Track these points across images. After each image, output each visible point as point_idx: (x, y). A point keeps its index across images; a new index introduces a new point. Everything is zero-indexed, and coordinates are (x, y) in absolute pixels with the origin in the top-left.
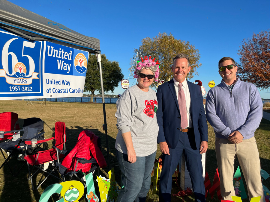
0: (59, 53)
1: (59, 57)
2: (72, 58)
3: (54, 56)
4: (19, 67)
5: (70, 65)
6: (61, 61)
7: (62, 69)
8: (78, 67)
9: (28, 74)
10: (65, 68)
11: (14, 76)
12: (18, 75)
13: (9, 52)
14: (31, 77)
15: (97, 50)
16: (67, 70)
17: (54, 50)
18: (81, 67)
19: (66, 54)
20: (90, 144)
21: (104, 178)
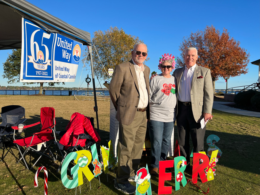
0: (64, 43)
1: (64, 47)
2: (72, 49)
3: (61, 46)
4: (40, 55)
5: (70, 54)
6: (65, 50)
7: (65, 58)
8: (75, 56)
9: (45, 61)
10: (67, 57)
11: (37, 62)
12: (40, 62)
13: (34, 42)
14: (46, 63)
15: (89, 43)
16: (68, 58)
17: (62, 41)
18: (77, 57)
19: (69, 45)
20: (84, 123)
21: (105, 147)
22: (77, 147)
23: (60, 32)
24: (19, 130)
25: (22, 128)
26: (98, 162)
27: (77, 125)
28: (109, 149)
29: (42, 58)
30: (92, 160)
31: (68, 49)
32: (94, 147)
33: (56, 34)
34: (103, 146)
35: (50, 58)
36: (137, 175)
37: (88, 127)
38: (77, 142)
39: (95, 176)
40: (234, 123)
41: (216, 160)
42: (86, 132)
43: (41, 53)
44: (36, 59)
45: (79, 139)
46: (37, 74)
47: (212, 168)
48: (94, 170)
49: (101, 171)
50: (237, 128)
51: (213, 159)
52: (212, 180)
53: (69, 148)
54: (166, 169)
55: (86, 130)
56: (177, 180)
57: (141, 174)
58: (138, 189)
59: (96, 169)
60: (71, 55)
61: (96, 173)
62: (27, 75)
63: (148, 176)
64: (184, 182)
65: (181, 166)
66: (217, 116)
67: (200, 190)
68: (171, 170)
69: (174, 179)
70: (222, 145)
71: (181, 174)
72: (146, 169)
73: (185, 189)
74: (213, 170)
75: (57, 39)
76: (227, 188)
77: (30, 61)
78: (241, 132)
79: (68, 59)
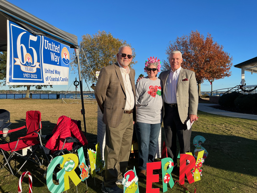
1: (52, 50)
2: (60, 51)
3: (49, 49)
4: (28, 57)
6: (53, 53)
8: (64, 59)
9: (33, 64)
11: (25, 65)
12: (27, 64)
13: (21, 44)
14: (35, 66)
17: (49, 44)
18: (66, 59)
19: (56, 48)
20: (71, 126)
21: (93, 150)
22: (64, 151)
23: (46, 34)
24: (4, 134)
25: (7, 132)
26: (85, 166)
27: (64, 128)
28: (96, 152)
29: (31, 61)
30: (79, 164)
31: (56, 51)
32: (81, 151)
33: (43, 36)
34: (90, 149)
35: (38, 61)
36: (124, 178)
37: (75, 131)
38: (63, 146)
39: (82, 180)
40: (219, 124)
41: (202, 160)
42: (73, 135)
43: (29, 56)
44: (23, 62)
45: (65, 143)
46: (25, 76)
47: (198, 169)
48: (81, 174)
49: (88, 175)
50: (222, 129)
51: (199, 160)
52: (199, 181)
53: (55, 152)
54: (154, 171)
55: (73, 133)
56: (165, 182)
57: (128, 176)
58: (126, 192)
59: (82, 173)
60: (60, 58)
61: (83, 177)
62: (14, 78)
63: (136, 179)
64: (172, 184)
65: (168, 167)
66: (202, 117)
67: (187, 191)
68: (159, 172)
69: (161, 180)
70: (208, 145)
71: (168, 175)
72: (133, 171)
73: (173, 191)
74: (200, 171)
75: (44, 41)
76: (213, 188)
77: (16, 64)
78: (225, 133)
79: (58, 62)
